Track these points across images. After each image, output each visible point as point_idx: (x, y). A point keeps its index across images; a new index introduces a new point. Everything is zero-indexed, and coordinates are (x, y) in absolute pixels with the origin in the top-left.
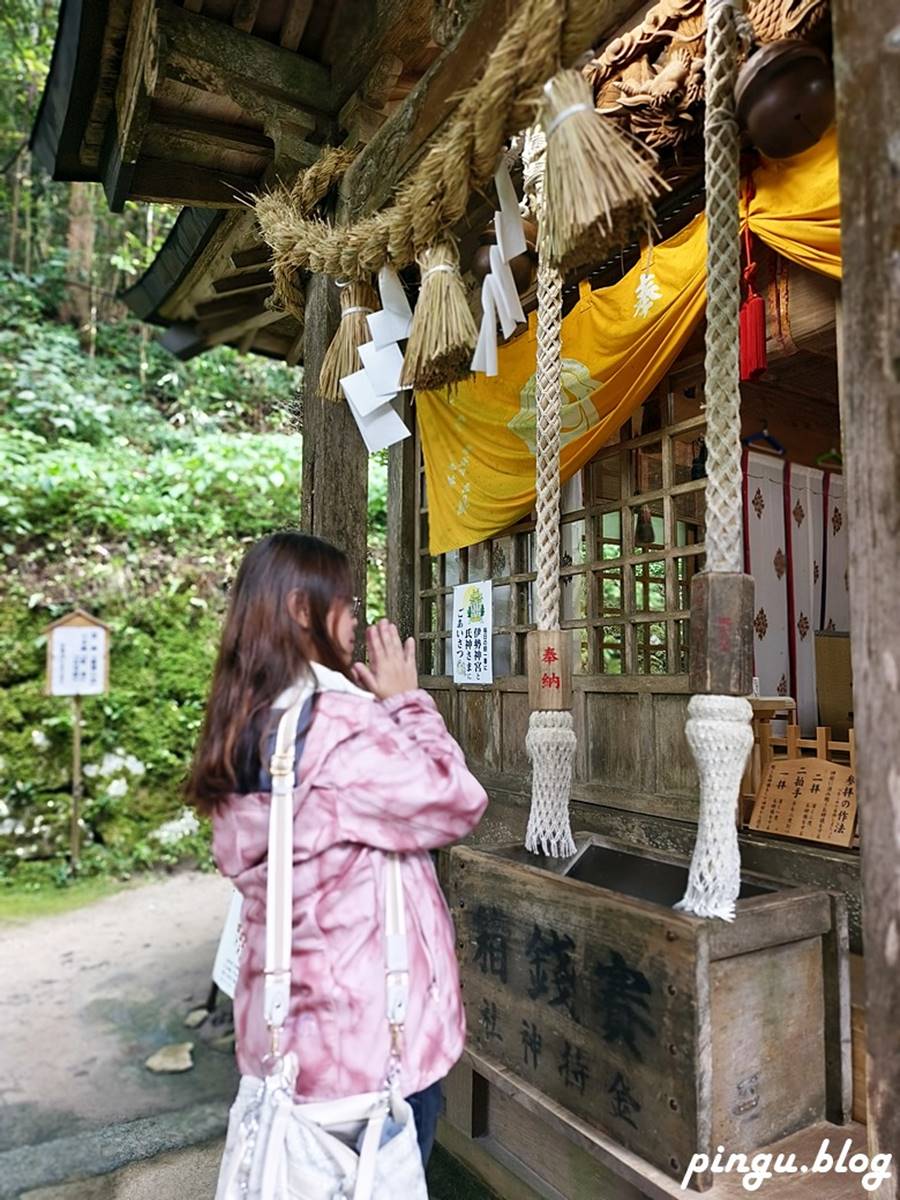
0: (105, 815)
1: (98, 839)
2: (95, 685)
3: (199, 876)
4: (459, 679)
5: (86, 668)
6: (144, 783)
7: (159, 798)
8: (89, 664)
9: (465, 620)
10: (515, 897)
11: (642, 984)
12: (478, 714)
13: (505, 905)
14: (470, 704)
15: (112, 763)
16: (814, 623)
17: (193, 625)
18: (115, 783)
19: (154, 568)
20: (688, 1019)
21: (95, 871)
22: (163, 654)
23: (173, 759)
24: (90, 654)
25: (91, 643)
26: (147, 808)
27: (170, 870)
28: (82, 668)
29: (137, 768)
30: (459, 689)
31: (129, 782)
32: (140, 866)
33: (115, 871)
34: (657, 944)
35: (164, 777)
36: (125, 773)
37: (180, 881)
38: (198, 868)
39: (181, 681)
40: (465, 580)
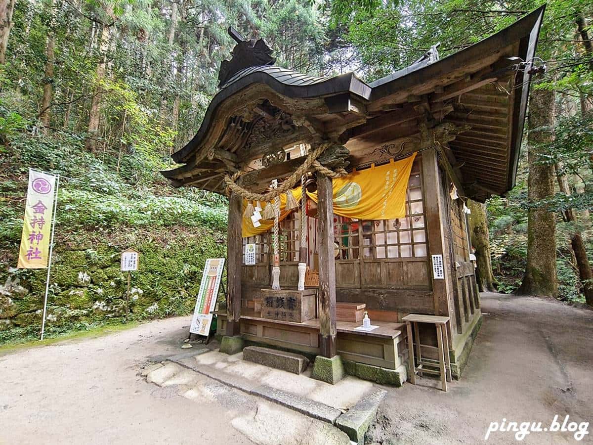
0: (133, 305)
1: (131, 311)
2: (135, 268)
3: (160, 320)
4: (246, 264)
5: (132, 263)
6: (143, 296)
7: (148, 300)
8: (133, 262)
9: (249, 252)
10: (274, 294)
11: (294, 300)
12: (251, 271)
13: (272, 296)
14: (250, 269)
15: (134, 290)
16: (313, 252)
17: (155, 252)
18: (135, 296)
19: (143, 235)
20: (300, 302)
21: (132, 320)
22: (147, 260)
23: (151, 289)
24: (133, 259)
25: (134, 256)
26: (144, 302)
27: (152, 319)
28: (131, 263)
29: (141, 292)
30: (246, 266)
31: (139, 295)
32: (144, 318)
33: (137, 319)
34: (296, 295)
35: (149, 294)
36: (138, 293)
37: (155, 322)
38: (160, 318)
39: (153, 267)
40: (248, 243)
